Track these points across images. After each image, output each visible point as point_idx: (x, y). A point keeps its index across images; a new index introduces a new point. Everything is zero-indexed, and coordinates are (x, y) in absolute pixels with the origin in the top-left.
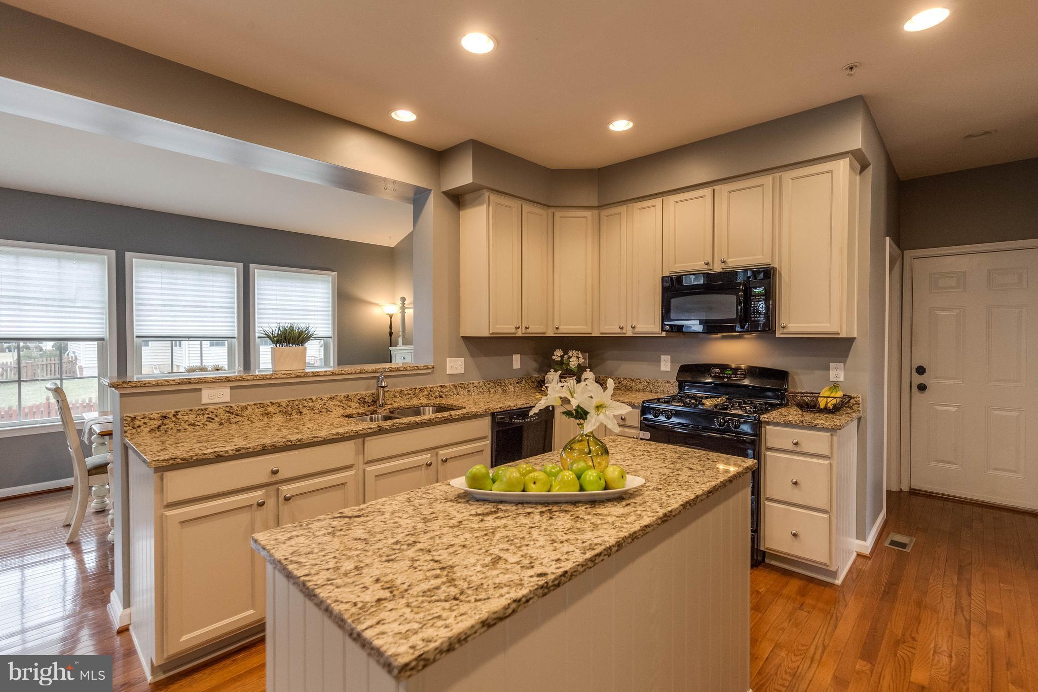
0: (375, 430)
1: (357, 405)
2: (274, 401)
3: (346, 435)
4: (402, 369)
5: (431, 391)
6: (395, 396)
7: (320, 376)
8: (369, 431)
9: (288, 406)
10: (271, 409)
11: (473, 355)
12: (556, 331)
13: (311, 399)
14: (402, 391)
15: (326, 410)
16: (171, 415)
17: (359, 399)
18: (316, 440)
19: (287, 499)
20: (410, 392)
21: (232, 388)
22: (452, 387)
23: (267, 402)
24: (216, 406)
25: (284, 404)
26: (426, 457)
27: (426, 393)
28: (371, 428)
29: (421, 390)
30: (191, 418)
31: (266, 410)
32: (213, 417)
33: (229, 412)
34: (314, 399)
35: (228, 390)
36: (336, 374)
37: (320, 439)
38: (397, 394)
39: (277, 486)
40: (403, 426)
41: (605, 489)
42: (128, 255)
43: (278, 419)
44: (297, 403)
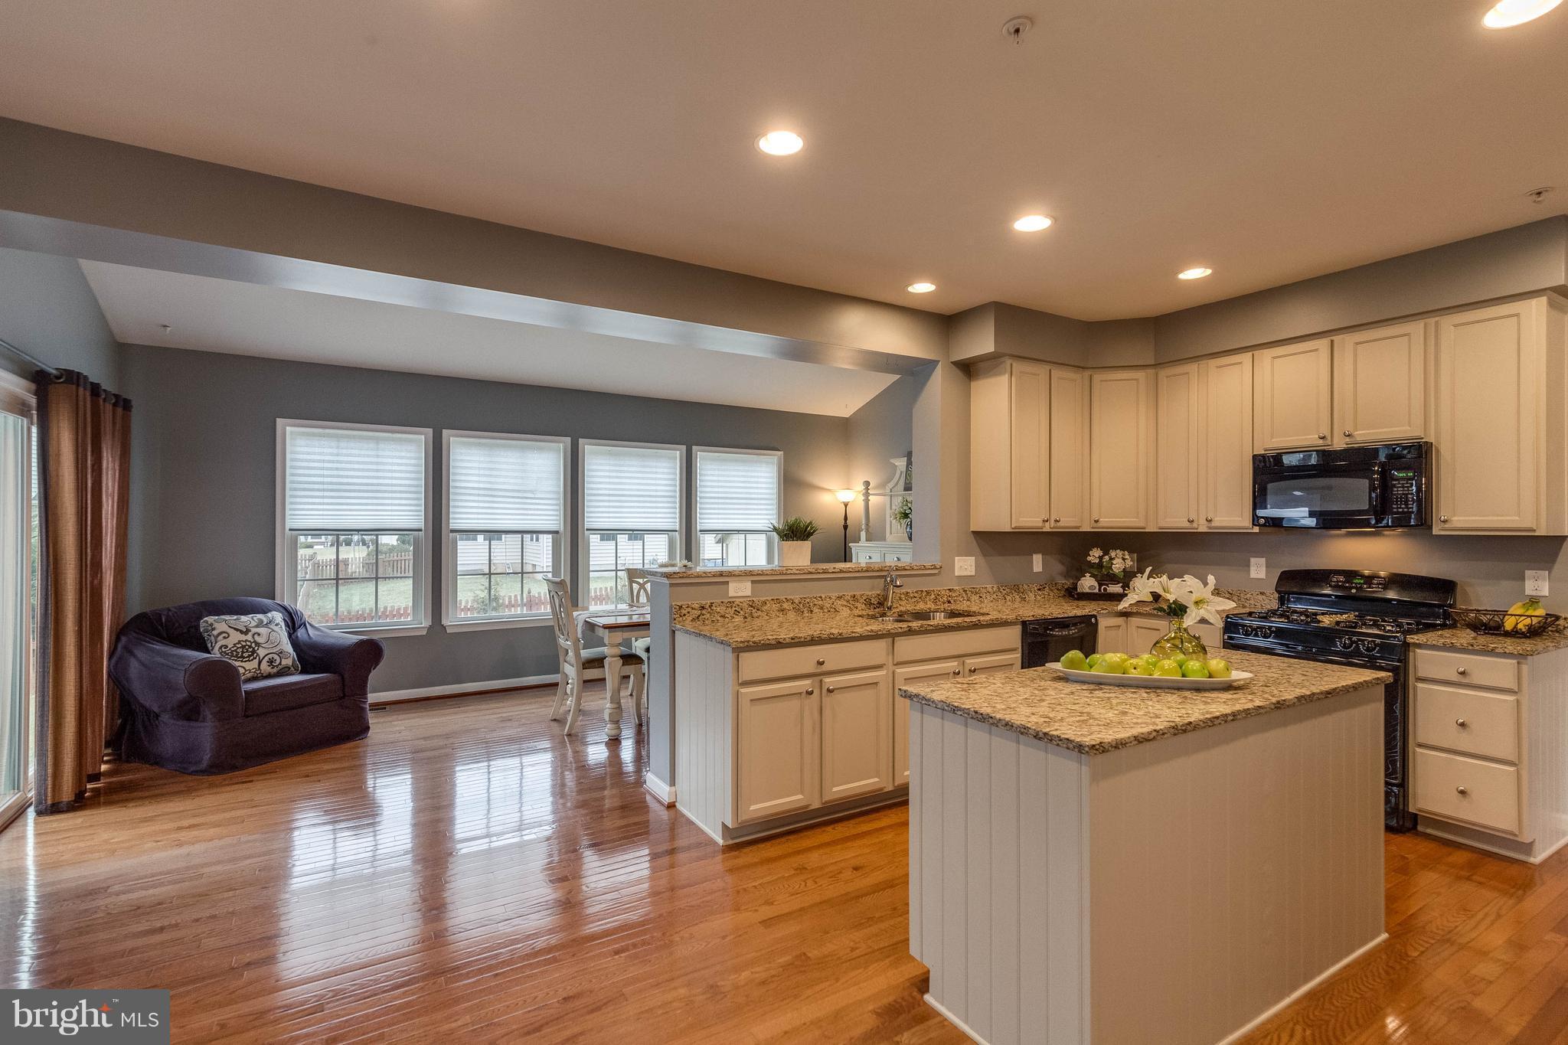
0: (905, 630)
1: (863, 606)
2: (789, 597)
3: (879, 633)
4: (909, 568)
5: (938, 595)
6: (901, 599)
7: (828, 572)
8: (900, 630)
9: (800, 603)
10: (786, 605)
11: (984, 555)
12: (1095, 525)
13: (821, 597)
14: (907, 593)
15: (833, 610)
16: (707, 606)
17: (865, 600)
18: (853, 635)
19: (830, 691)
20: (916, 595)
21: (753, 582)
22: (961, 591)
23: (782, 598)
24: (742, 600)
25: (796, 601)
26: (953, 665)
27: (933, 596)
28: (901, 628)
29: (928, 593)
30: (721, 609)
31: (781, 606)
32: (739, 610)
33: (752, 606)
34: (823, 597)
35: (749, 584)
36: (844, 572)
37: (857, 635)
38: (902, 596)
39: (820, 678)
40: (931, 628)
41: (1210, 677)
42: (581, 441)
43: (792, 616)
44: (808, 600)
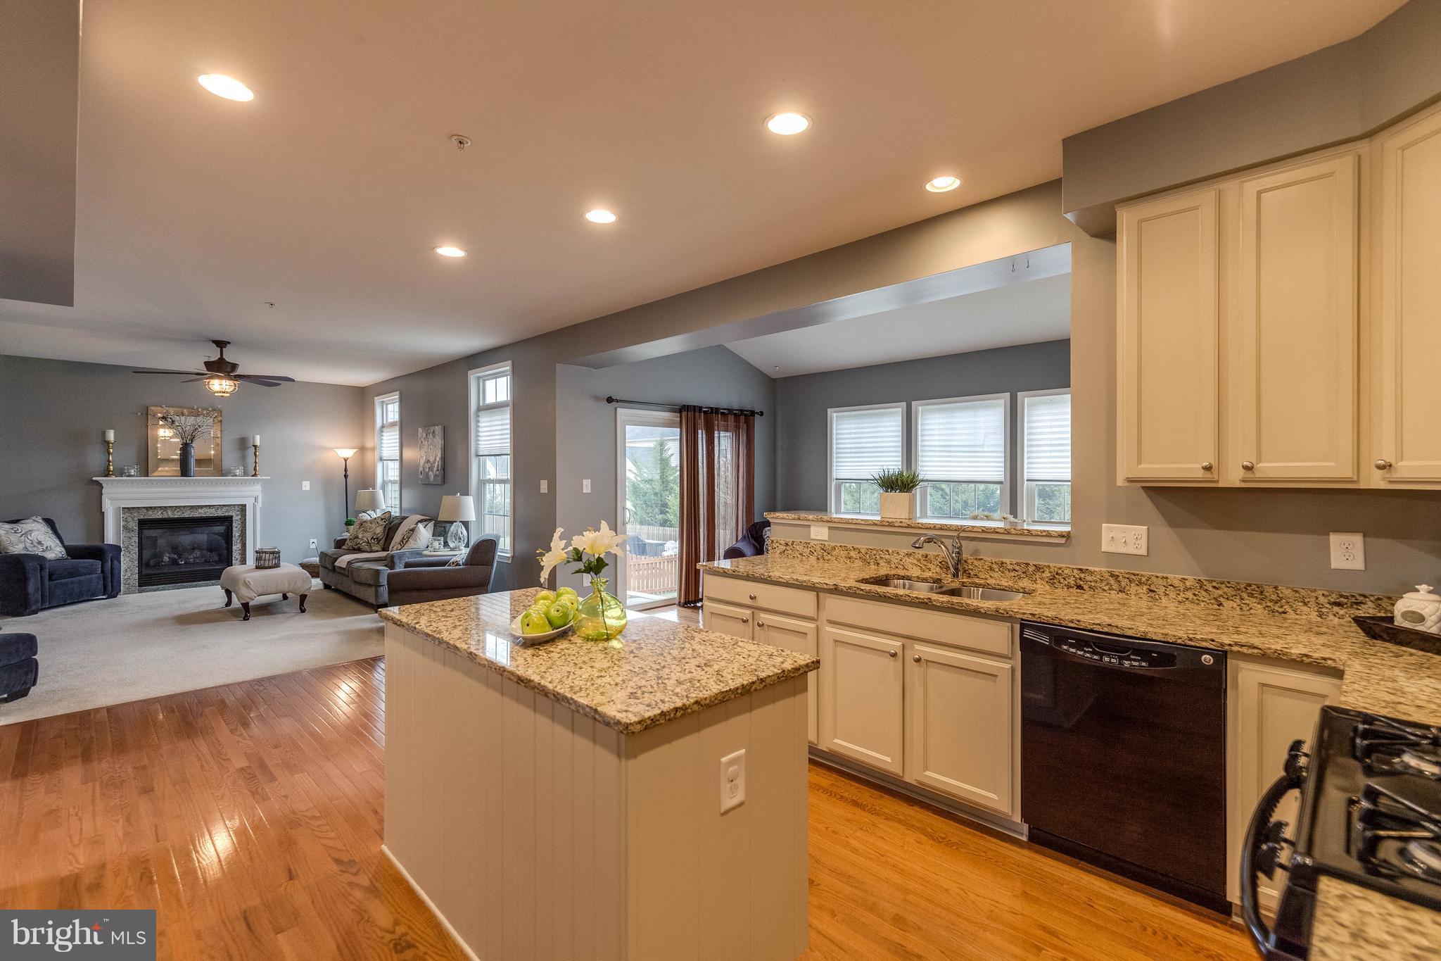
0: (831, 587)
1: (938, 569)
2: (856, 546)
3: (804, 584)
5: (1057, 574)
6: (991, 569)
7: (895, 526)
8: (825, 586)
9: (866, 553)
10: (853, 554)
13: (888, 551)
14: (1003, 563)
15: (901, 567)
16: (790, 544)
17: (940, 563)
20: (1017, 568)
21: (829, 528)
22: (1107, 575)
23: (849, 546)
24: (815, 542)
25: (863, 551)
26: (895, 644)
27: (1047, 574)
28: (827, 584)
29: (1038, 568)
30: (800, 548)
31: (849, 554)
32: (813, 551)
33: (823, 549)
34: (890, 551)
35: (827, 529)
36: (912, 527)
37: (783, 581)
38: (994, 566)
43: (858, 563)
44: (875, 552)
